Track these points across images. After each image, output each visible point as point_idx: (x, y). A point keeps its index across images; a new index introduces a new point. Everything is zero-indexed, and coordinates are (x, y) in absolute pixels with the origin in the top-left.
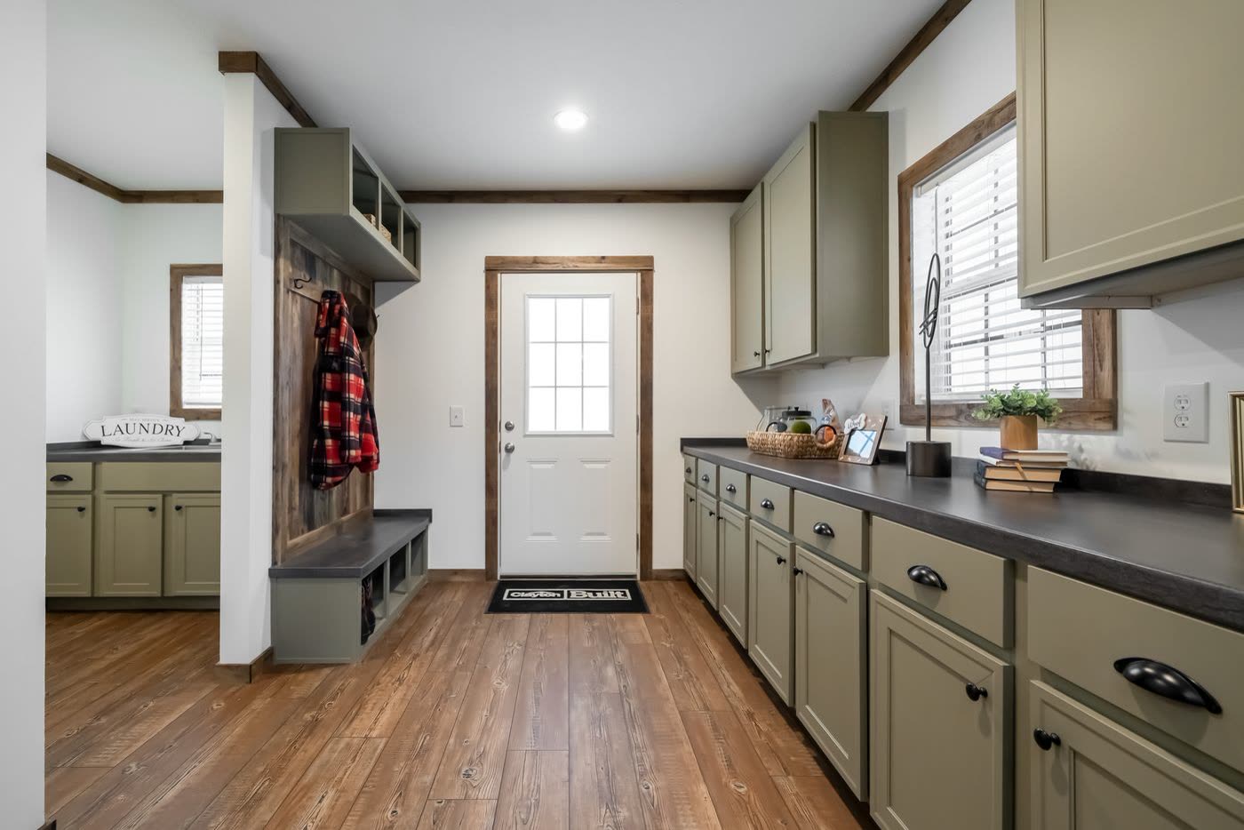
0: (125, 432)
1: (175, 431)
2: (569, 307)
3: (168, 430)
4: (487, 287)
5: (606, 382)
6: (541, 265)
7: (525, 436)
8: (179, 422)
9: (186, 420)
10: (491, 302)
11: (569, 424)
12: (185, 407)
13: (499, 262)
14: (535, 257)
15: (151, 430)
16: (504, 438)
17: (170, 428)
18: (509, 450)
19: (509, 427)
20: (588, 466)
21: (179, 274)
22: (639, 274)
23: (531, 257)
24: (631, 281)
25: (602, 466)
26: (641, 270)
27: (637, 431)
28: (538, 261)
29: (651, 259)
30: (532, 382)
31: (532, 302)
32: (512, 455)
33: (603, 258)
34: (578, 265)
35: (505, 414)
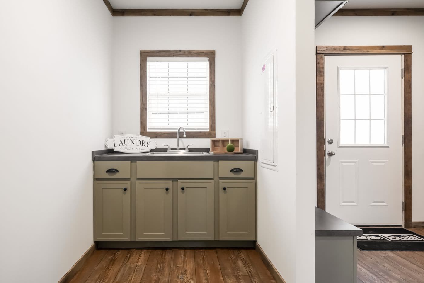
0: (124, 144)
1: (146, 144)
2: (362, 74)
3: (143, 143)
4: (317, 63)
6: (348, 51)
7: (339, 147)
8: (147, 139)
9: (150, 138)
10: (320, 72)
11: (363, 140)
12: (148, 130)
13: (325, 49)
14: (345, 47)
15: (136, 144)
17: (144, 142)
18: (331, 154)
19: (330, 142)
20: (374, 164)
21: (145, 55)
22: (403, 56)
23: (343, 46)
24: (398, 61)
26: (404, 54)
27: (402, 144)
28: (347, 48)
29: (410, 48)
30: (342, 117)
31: (342, 72)
32: (332, 157)
33: (383, 47)
34: (370, 51)
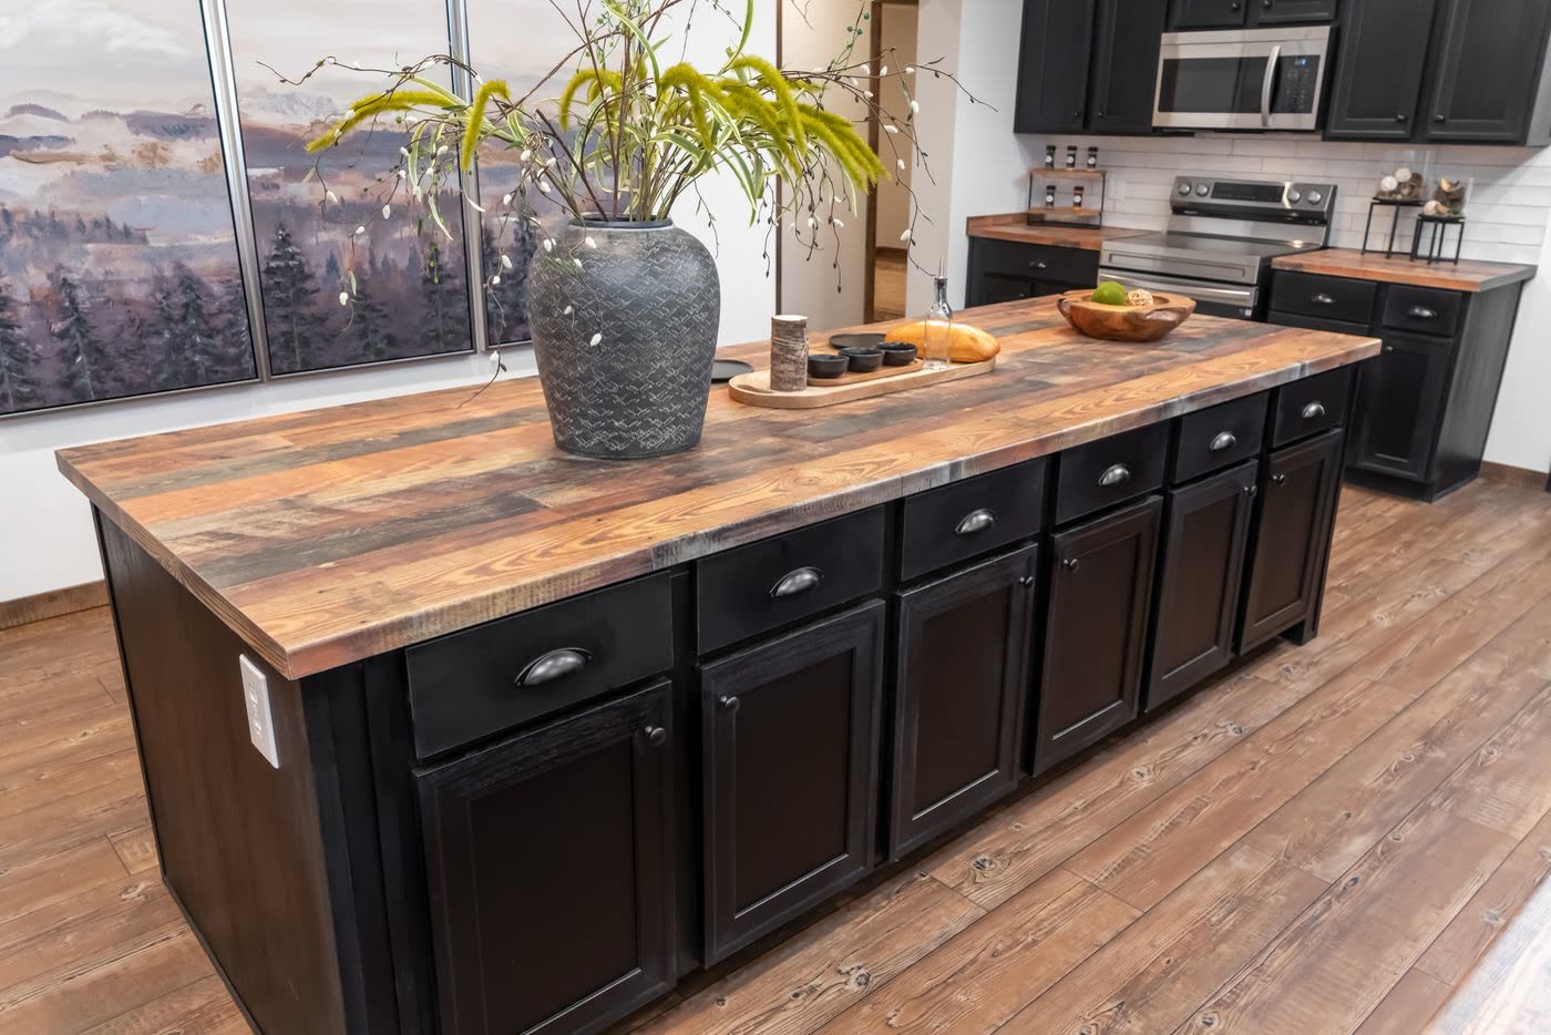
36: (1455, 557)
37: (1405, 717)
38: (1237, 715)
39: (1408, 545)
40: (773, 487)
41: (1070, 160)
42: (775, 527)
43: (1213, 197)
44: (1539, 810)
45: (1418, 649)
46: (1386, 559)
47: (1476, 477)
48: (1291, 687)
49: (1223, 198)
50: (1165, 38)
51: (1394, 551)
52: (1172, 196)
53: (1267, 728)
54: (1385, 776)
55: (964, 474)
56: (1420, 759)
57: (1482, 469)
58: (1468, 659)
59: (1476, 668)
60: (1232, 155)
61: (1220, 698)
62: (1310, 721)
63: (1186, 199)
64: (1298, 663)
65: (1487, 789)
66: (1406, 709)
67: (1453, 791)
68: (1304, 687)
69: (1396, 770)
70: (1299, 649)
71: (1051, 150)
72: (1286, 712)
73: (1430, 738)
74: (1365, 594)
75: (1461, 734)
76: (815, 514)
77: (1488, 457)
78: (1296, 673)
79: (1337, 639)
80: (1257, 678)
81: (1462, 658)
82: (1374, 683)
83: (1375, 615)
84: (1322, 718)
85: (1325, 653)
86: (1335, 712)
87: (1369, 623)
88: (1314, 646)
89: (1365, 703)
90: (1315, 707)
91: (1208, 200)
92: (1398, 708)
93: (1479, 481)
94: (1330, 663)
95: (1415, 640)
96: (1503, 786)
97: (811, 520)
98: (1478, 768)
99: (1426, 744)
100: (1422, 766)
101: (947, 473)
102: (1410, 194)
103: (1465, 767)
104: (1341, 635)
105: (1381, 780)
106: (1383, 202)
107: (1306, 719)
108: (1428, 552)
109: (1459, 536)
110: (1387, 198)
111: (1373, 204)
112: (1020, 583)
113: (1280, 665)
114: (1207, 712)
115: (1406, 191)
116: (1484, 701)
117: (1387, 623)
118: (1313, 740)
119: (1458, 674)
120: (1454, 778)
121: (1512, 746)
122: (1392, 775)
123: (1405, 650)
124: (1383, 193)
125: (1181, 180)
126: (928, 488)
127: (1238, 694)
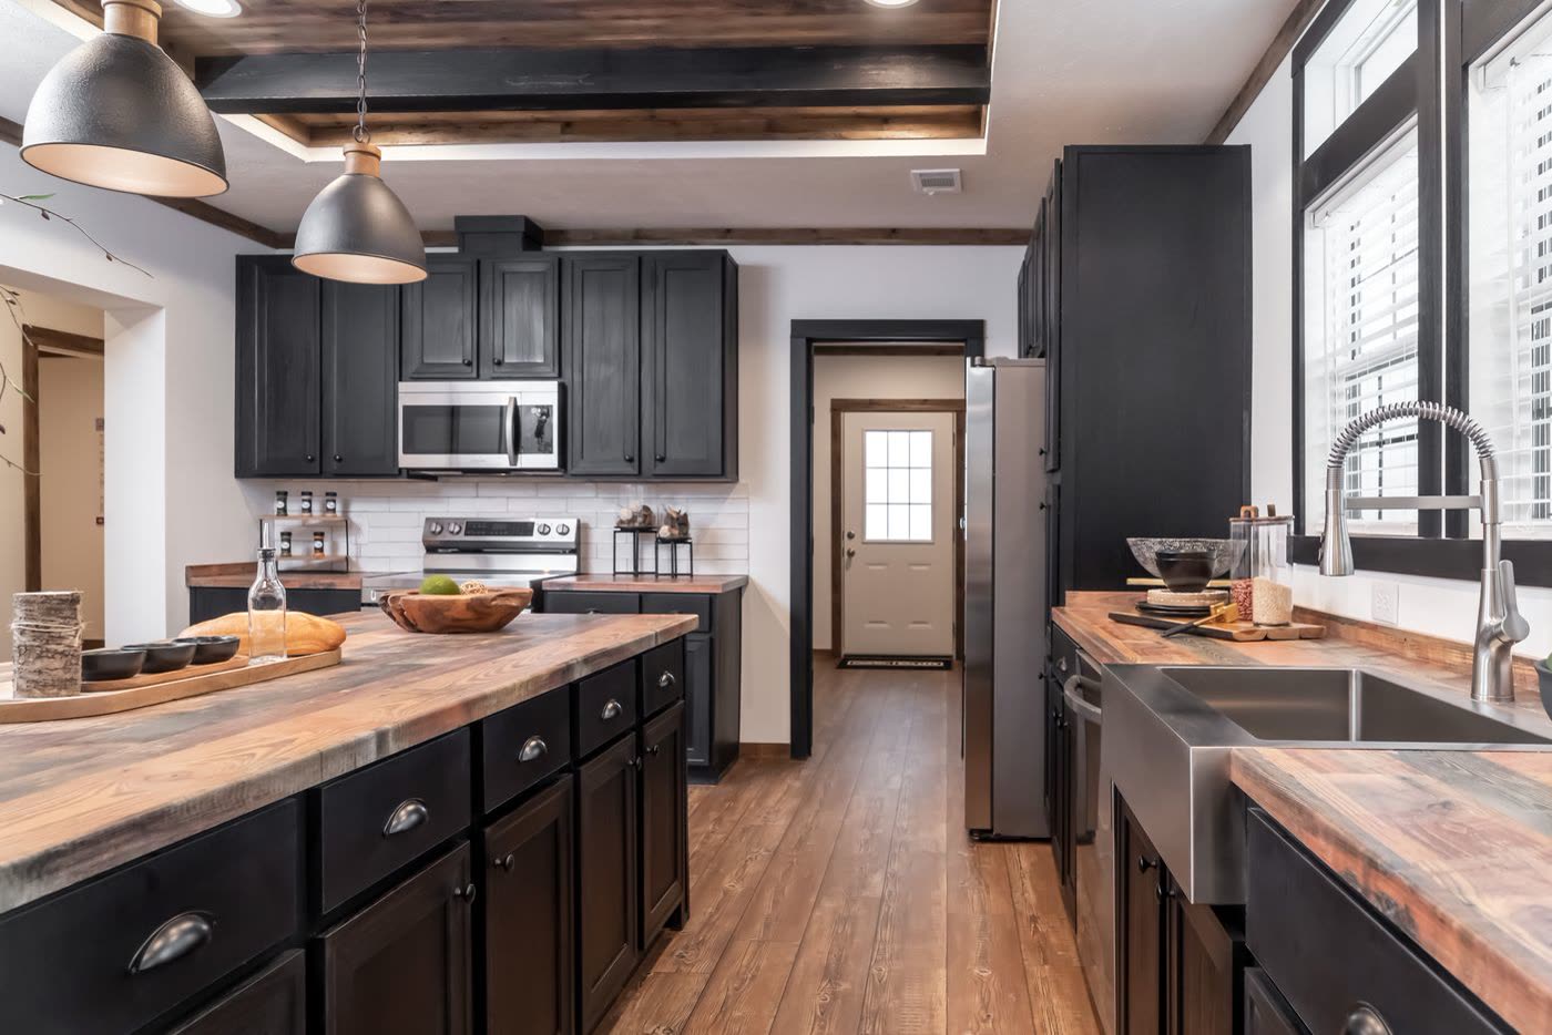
2: (899, 438)
4: (833, 424)
5: (929, 501)
7: (864, 543)
11: (899, 534)
13: (842, 403)
16: (847, 545)
18: (851, 554)
19: (850, 536)
20: (914, 568)
22: (954, 414)
24: (947, 420)
25: (924, 568)
26: (955, 411)
27: (953, 540)
29: (963, 402)
30: (868, 501)
32: (854, 559)
35: (848, 525)
36: (759, 822)
37: (801, 964)
38: (659, 1016)
39: (719, 821)
40: (112, 790)
41: (306, 505)
42: (141, 843)
43: (466, 534)
44: (941, 1004)
45: (775, 903)
46: (707, 837)
47: (737, 758)
48: (693, 970)
49: (476, 535)
50: (403, 386)
51: (711, 827)
52: (424, 536)
53: (694, 1019)
54: (817, 1023)
55: (393, 748)
56: (834, 996)
57: (741, 751)
58: (818, 896)
59: (827, 904)
60: (477, 497)
61: (634, 1006)
62: (727, 997)
63: (440, 538)
64: (686, 947)
65: (897, 1002)
66: (797, 956)
67: (876, 1014)
68: (704, 966)
69: (822, 1014)
70: (681, 933)
71: (283, 496)
72: (702, 996)
73: (832, 974)
74: (707, 870)
75: (850, 962)
76: (204, 816)
77: (743, 740)
78: (690, 956)
79: (707, 915)
80: (659, 973)
81: (813, 900)
82: (761, 943)
83: (727, 883)
84: (737, 989)
85: (706, 930)
86: (743, 981)
87: (725, 894)
88: (693, 925)
89: (764, 963)
90: (724, 982)
91: (462, 537)
92: (791, 958)
93: (741, 761)
94: (713, 938)
95: (769, 895)
96: (906, 995)
97: (199, 827)
98: (880, 987)
99: (830, 981)
100: (840, 1001)
101: (373, 746)
102: (644, 522)
103: (870, 989)
104: (710, 910)
105: (816, 1029)
106: (624, 530)
107: (723, 996)
108: (737, 823)
109: (752, 806)
110: (625, 526)
111: (615, 532)
112: (456, 896)
113: (672, 954)
114: (630, 1024)
115: (640, 519)
116: (848, 929)
117: (739, 888)
118: (740, 1014)
119: (817, 913)
120: (868, 1001)
121: (891, 958)
122: (821, 1020)
123: (767, 906)
124: (622, 522)
125: (429, 521)
126: (353, 769)
127: (648, 995)
